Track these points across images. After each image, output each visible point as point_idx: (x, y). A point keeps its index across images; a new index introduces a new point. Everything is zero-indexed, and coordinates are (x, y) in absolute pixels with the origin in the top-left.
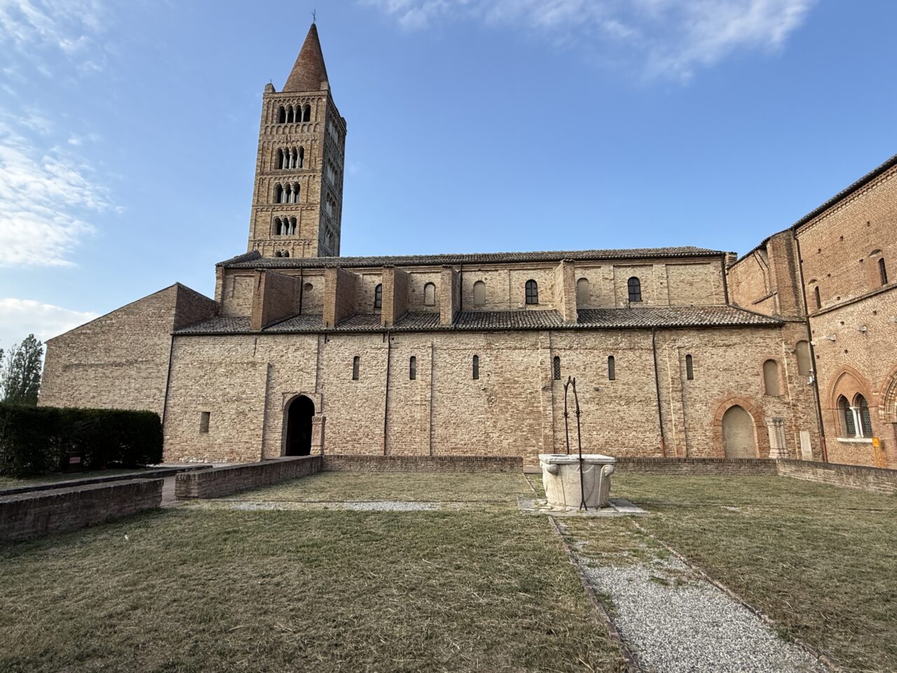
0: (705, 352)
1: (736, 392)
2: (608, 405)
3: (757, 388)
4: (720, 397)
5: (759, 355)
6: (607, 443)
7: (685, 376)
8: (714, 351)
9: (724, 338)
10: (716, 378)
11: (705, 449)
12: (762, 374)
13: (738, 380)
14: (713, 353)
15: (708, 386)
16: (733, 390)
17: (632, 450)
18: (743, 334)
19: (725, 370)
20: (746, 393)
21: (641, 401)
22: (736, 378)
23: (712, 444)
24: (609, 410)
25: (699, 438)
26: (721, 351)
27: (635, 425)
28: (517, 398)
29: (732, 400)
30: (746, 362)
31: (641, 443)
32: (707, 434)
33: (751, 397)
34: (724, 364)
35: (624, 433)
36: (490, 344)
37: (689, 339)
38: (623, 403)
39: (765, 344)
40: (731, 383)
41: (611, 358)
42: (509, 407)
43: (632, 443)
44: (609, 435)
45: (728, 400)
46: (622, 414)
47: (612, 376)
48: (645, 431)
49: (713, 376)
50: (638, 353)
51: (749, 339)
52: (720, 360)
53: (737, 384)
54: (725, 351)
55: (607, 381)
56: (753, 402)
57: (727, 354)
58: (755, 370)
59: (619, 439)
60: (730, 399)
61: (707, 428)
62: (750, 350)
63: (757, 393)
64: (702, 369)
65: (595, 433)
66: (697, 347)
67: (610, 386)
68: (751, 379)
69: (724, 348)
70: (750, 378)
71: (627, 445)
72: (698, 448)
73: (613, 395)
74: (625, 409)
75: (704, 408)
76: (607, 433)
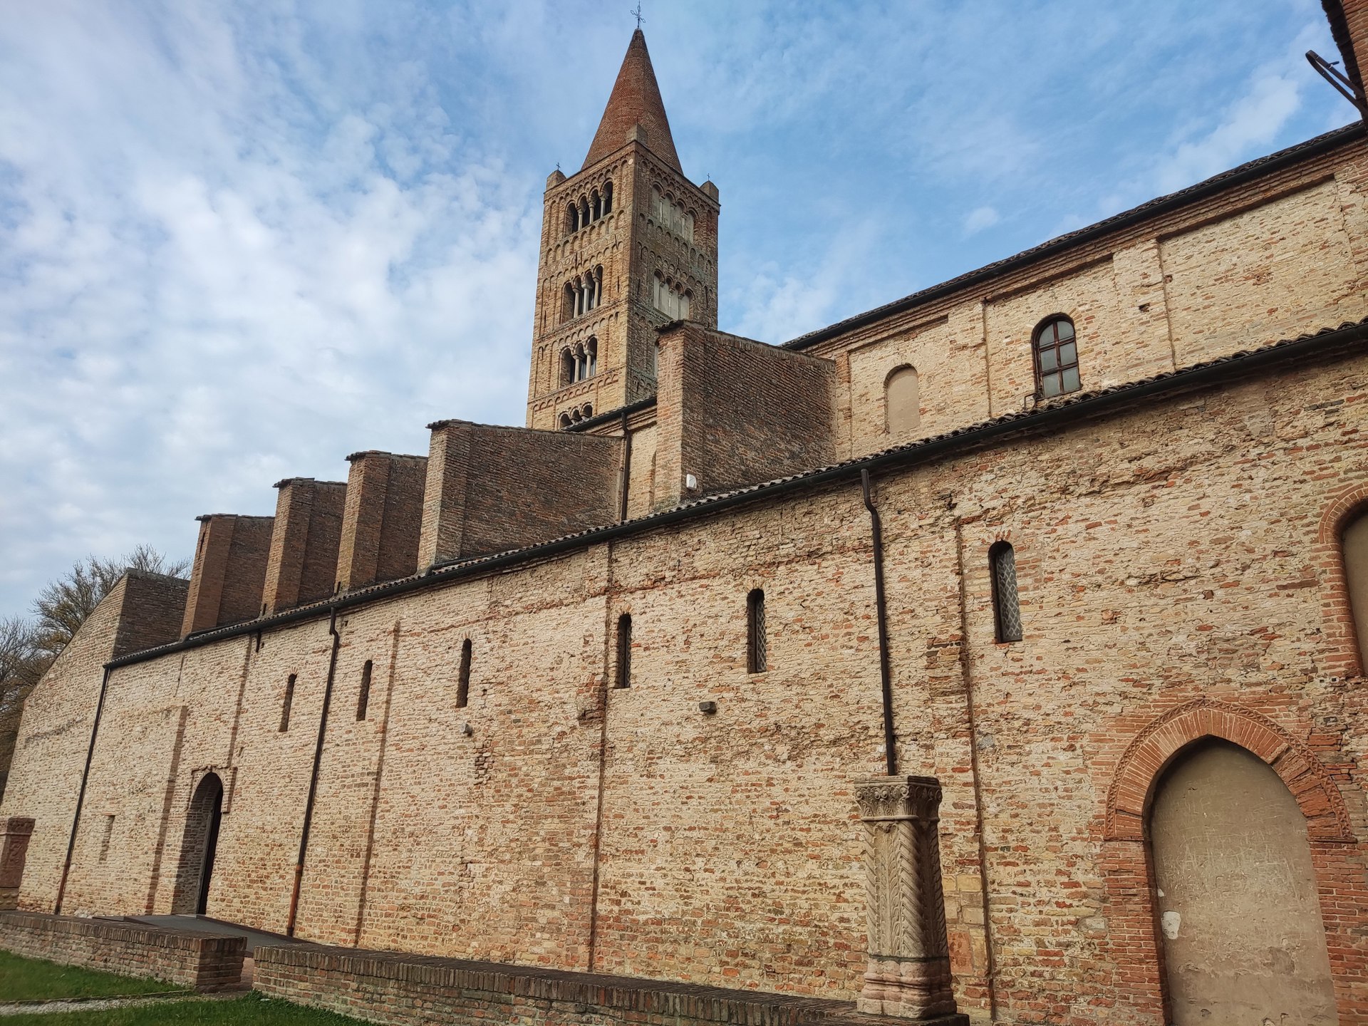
0: (1064, 521)
1: (1202, 675)
2: (740, 763)
3: (1308, 646)
4: (1130, 708)
5: (1307, 488)
6: (731, 903)
7: (983, 628)
8: (1098, 509)
9: (1139, 446)
10: (1113, 620)
11: (1068, 945)
12: (1329, 579)
13: (1211, 619)
14: (1093, 519)
15: (1077, 661)
16: (1187, 668)
17: (802, 933)
18: (1230, 411)
19: (1150, 581)
20: (1254, 677)
21: (834, 742)
22: (1199, 609)
23: (1098, 924)
24: (742, 779)
25: (1044, 894)
26: (1128, 503)
27: (815, 835)
28: (532, 752)
29: (1185, 715)
30: (1244, 535)
31: (833, 908)
32: (1079, 877)
33: (1276, 695)
34: (1146, 556)
35: (780, 864)
36: (496, 603)
37: (1002, 483)
38: (783, 750)
39: (1334, 434)
40: (1180, 639)
41: (756, 598)
42: (514, 781)
43: (803, 904)
44: (738, 874)
45: (1165, 718)
46: (777, 791)
47: (756, 662)
48: (848, 859)
49: (1097, 616)
50: (829, 565)
51: (1254, 426)
52: (1125, 543)
53: (1204, 637)
54: (1146, 504)
55: (741, 675)
56: (1287, 719)
57: (1153, 511)
58: (1293, 563)
59: (766, 888)
60: (1177, 711)
61: (1079, 847)
62: (1261, 474)
63: (1309, 674)
64: (1051, 593)
65: (700, 862)
66: (1031, 504)
67: (748, 695)
68: (1271, 609)
69: (1143, 488)
70: (1269, 604)
71: (787, 911)
72: (1040, 943)
73: (756, 724)
74: (791, 776)
75: (1063, 757)
76: (733, 865)
